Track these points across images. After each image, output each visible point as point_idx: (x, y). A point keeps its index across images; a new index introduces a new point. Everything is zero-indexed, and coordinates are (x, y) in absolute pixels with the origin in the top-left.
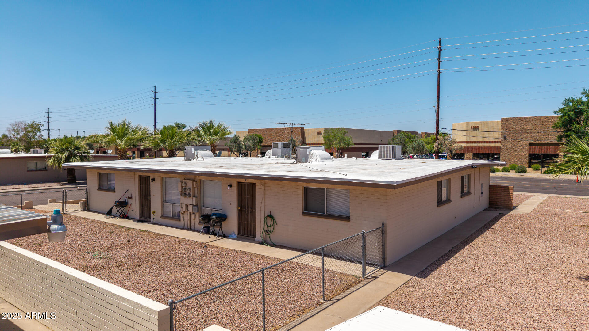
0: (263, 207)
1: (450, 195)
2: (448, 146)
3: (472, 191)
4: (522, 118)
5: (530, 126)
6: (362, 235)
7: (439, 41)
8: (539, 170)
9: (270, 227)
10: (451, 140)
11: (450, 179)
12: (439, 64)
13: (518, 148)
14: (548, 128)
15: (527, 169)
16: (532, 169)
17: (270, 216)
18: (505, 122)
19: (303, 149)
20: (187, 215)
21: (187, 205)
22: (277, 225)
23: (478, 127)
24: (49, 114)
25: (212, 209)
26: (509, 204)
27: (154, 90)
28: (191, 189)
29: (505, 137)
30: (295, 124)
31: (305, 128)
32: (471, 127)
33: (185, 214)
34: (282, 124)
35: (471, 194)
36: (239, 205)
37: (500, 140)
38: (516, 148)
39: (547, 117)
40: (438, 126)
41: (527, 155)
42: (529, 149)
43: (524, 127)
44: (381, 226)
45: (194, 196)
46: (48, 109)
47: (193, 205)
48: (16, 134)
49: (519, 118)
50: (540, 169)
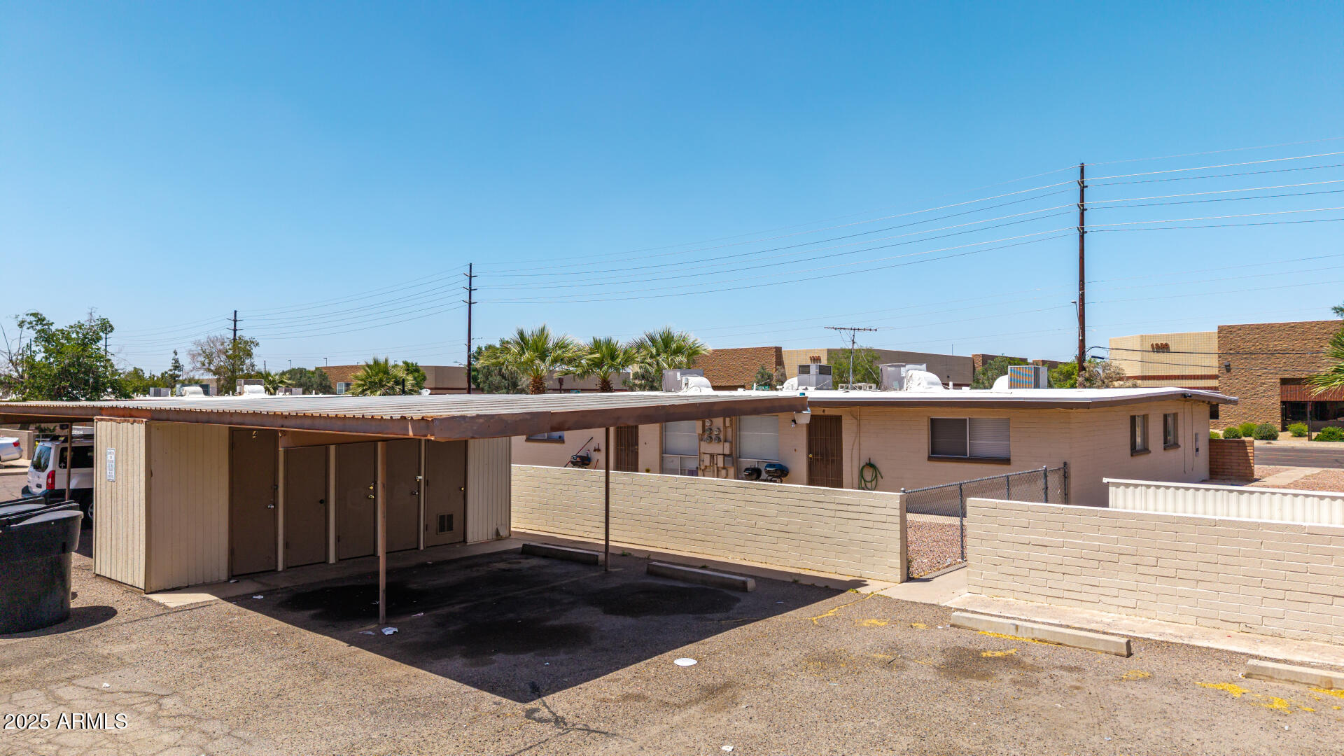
0: (855, 452)
1: (1148, 442)
2: (1106, 383)
3: (1181, 442)
4: (1263, 324)
5: (1281, 343)
6: (1043, 472)
7: (1079, 169)
8: (1306, 436)
9: (871, 481)
10: (1112, 370)
11: (1147, 415)
12: (1082, 215)
13: (1257, 389)
14: (1322, 346)
15: (1280, 433)
16: (1291, 434)
17: (870, 465)
18: (1226, 333)
19: (893, 369)
20: (714, 471)
21: (712, 456)
22: (882, 478)
23: (1167, 345)
24: (237, 323)
25: (757, 460)
26: (1248, 471)
27: (469, 272)
28: (722, 429)
29: (1228, 369)
30: (858, 329)
31: (783, 350)
32: (1152, 345)
33: (707, 470)
34: (836, 329)
35: (1179, 446)
36: (810, 451)
37: (1215, 372)
38: (1253, 388)
39: (1318, 323)
40: (1082, 342)
41: (1278, 406)
42: (1282, 392)
43: (1268, 345)
44: (1062, 466)
45: (725, 441)
46: (236, 312)
47: (724, 455)
48: (207, 361)
49: (1257, 325)
50: (1307, 433)
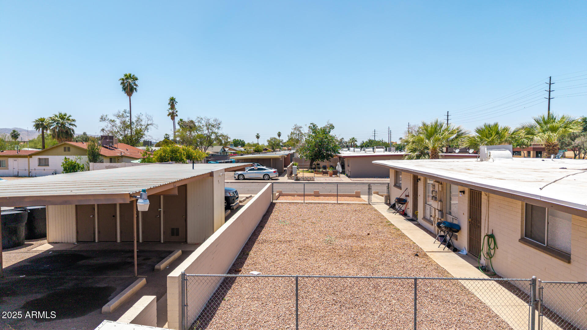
9: (492, 249)
17: (493, 236)
21: (435, 209)
22: (497, 248)
24: (449, 117)
25: (453, 217)
28: (438, 192)
36: (470, 216)
45: (439, 201)
46: (448, 112)
47: (439, 210)
